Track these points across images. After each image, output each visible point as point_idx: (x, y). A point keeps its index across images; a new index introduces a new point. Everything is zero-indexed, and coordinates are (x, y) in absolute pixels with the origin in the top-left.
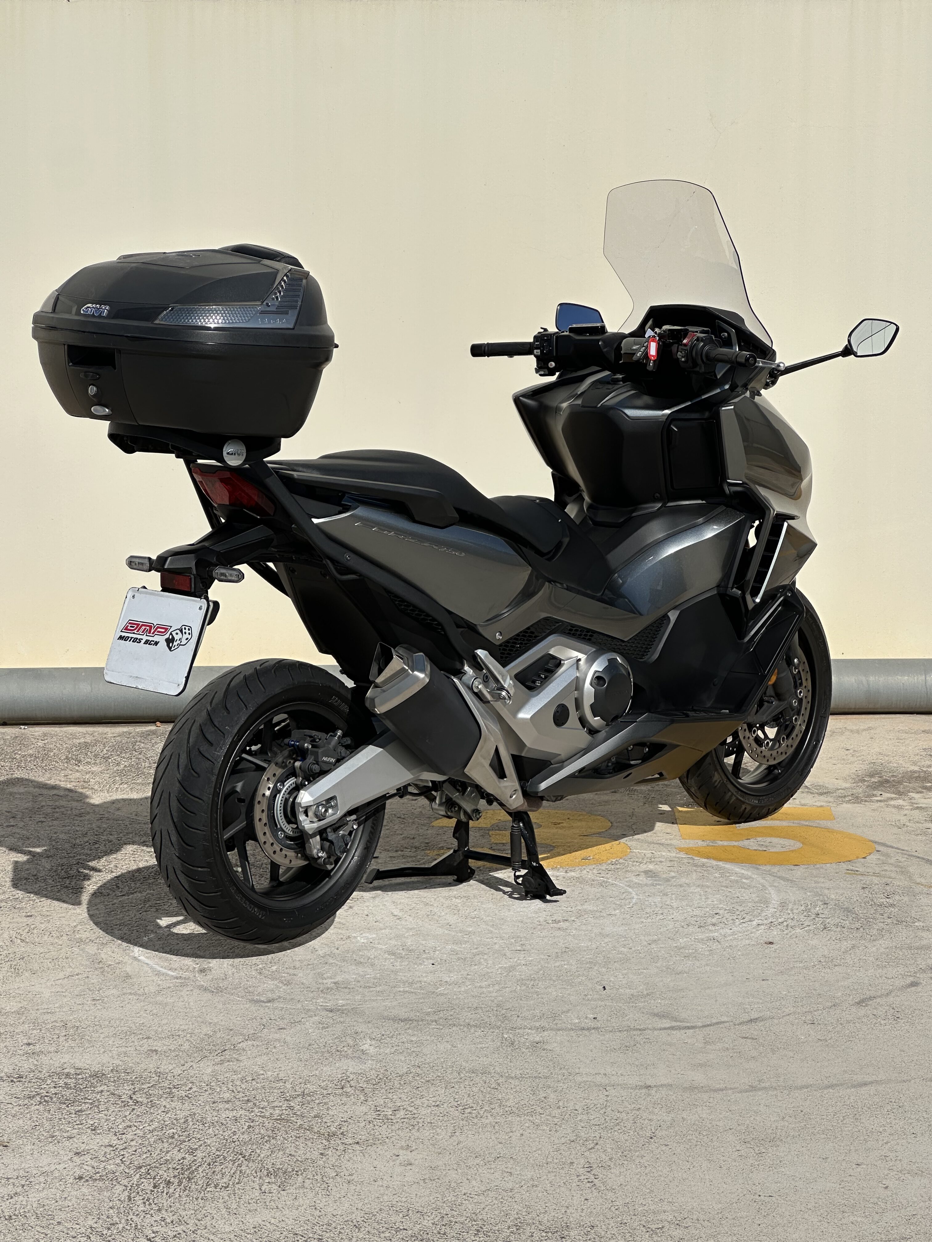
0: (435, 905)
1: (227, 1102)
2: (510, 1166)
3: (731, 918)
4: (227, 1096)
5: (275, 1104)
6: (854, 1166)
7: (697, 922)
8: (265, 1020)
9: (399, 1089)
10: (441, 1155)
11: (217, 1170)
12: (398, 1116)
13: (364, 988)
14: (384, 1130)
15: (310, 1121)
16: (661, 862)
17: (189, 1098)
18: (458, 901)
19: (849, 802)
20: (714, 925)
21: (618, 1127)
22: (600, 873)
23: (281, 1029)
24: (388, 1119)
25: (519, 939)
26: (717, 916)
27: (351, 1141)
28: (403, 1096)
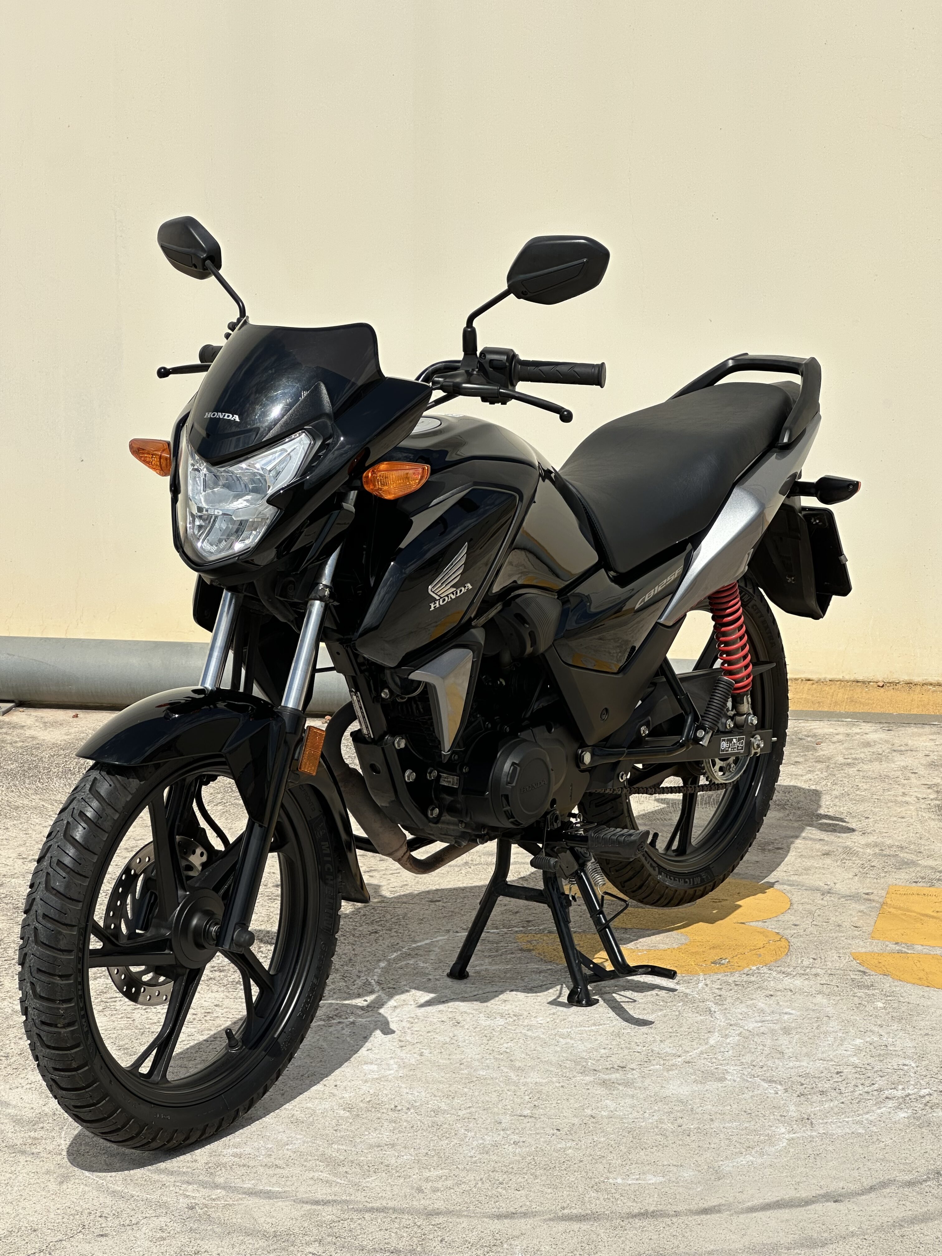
0: (466, 1027)
3: (853, 1083)
7: (802, 1084)
8: (92, 1217)
13: (269, 1167)
16: (816, 975)
18: (502, 1022)
20: (822, 1093)
22: (721, 989)
23: (102, 1235)
25: (538, 1095)
26: (837, 1078)
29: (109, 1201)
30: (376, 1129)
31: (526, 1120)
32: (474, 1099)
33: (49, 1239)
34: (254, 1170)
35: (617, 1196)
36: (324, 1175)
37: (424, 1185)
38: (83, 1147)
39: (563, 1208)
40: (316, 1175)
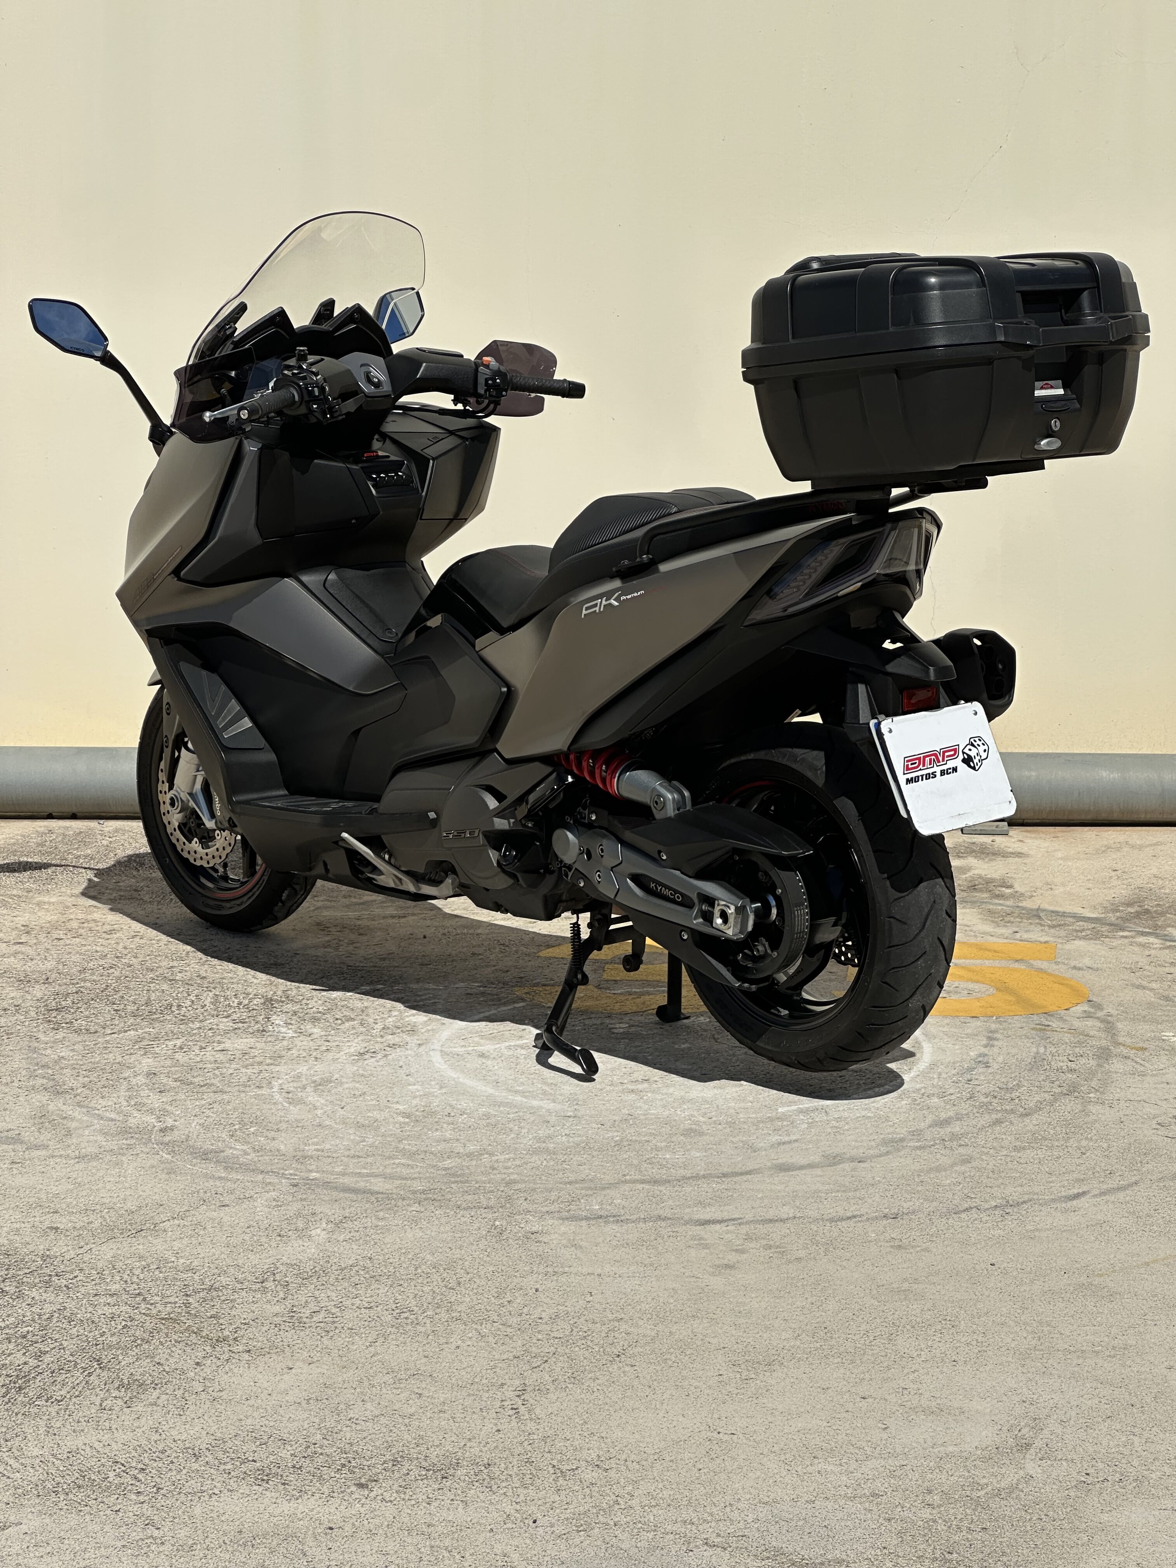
1: (112, 1295)
2: (424, 1386)
4: (115, 1287)
5: (172, 1299)
6: (859, 1399)
8: (209, 1194)
9: (333, 1285)
10: (344, 1370)
11: (59, 1379)
12: (315, 1319)
14: (289, 1336)
15: (201, 1322)
17: (68, 1288)
19: (1084, 938)
21: (583, 1342)
23: (223, 1206)
24: (300, 1323)
27: (241, 1348)
28: (333, 1295)
29: (218, 1183)
30: (437, 1130)
31: (571, 1119)
33: (177, 1210)
34: (339, 1160)
35: (669, 1166)
36: (403, 1161)
37: (496, 1165)
38: (177, 1149)
39: (624, 1175)
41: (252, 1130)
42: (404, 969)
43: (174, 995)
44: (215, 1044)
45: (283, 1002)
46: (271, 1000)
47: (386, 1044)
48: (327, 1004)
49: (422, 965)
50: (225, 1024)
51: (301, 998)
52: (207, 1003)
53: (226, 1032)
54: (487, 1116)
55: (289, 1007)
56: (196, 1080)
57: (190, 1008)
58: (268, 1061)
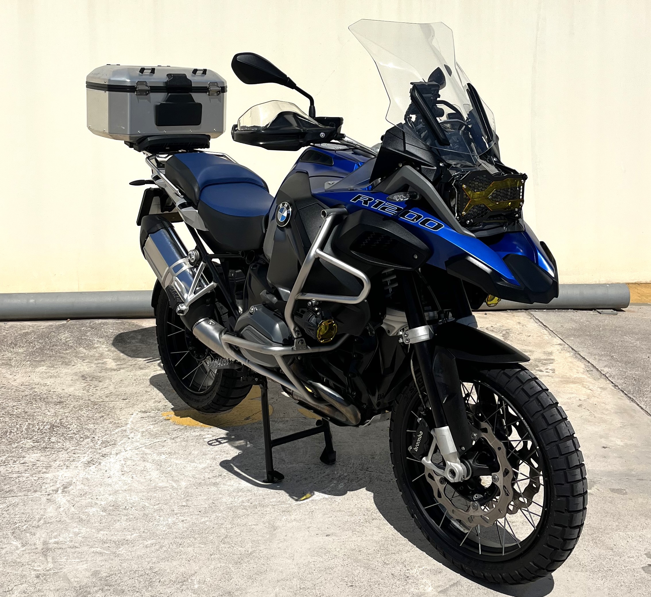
3: (317, 473)
7: (296, 476)
13: (72, 548)
16: (287, 421)
20: (306, 479)
25: (187, 494)
26: (309, 471)
30: (119, 521)
31: (185, 508)
32: (160, 499)
34: (65, 551)
36: (98, 550)
40: (95, 549)
41: (24, 527)
42: (115, 403)
43: (10, 425)
44: (21, 459)
45: (58, 427)
46: (54, 426)
47: (101, 454)
48: (78, 427)
49: (123, 400)
50: (29, 443)
51: (67, 424)
52: (24, 429)
53: (29, 449)
54: (144, 507)
55: (62, 430)
56: (6, 487)
57: (15, 433)
58: (44, 470)
